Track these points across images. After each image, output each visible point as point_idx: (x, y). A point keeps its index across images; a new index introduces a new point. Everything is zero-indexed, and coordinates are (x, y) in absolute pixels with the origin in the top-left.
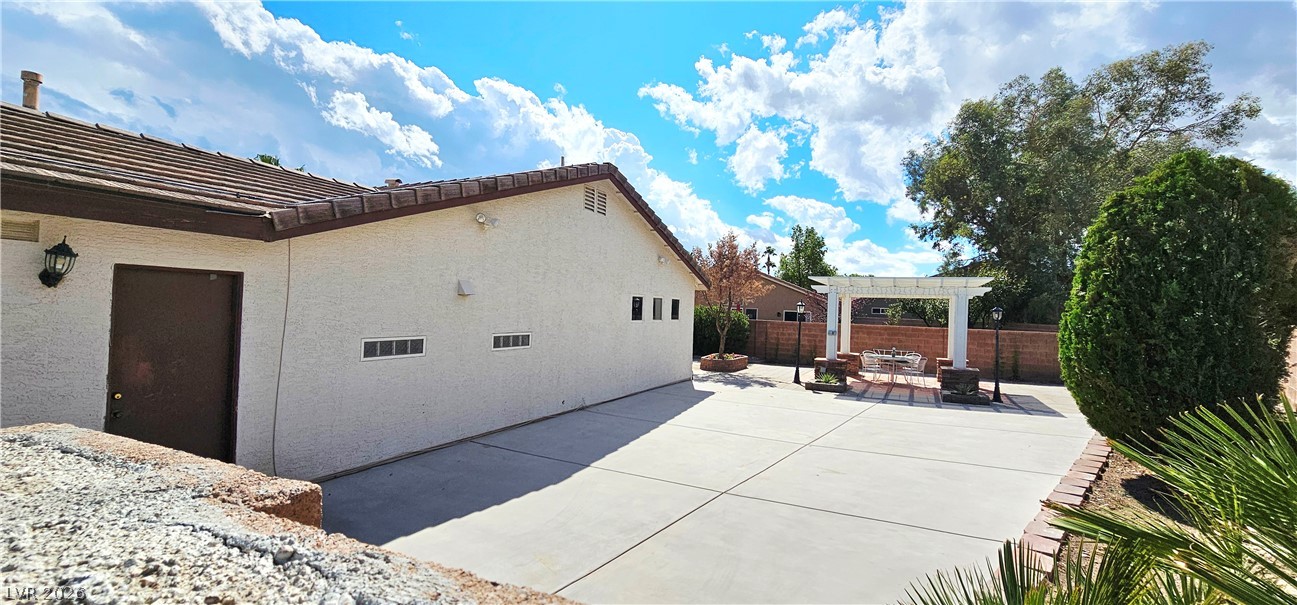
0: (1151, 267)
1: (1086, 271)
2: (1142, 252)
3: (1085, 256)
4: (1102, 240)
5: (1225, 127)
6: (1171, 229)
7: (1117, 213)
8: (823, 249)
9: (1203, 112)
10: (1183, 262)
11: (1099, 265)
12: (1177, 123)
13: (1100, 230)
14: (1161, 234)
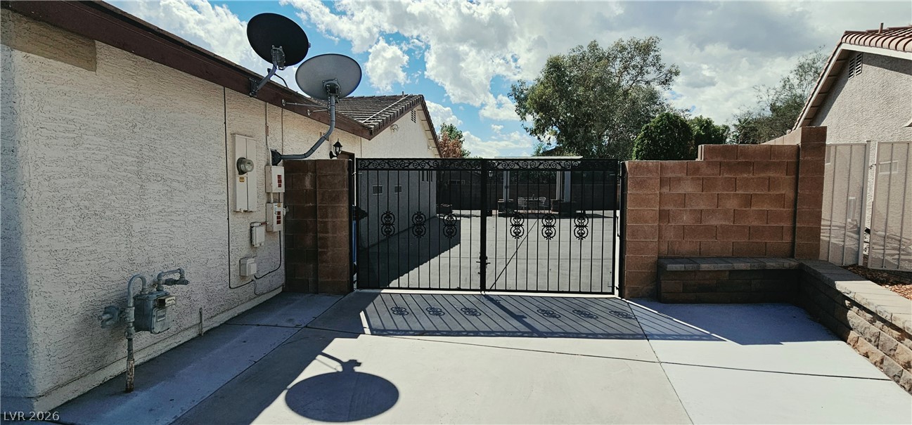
0: (656, 151)
1: (637, 152)
2: (654, 146)
3: (637, 147)
4: (642, 141)
5: (667, 80)
6: (662, 138)
7: (647, 132)
8: (461, 139)
9: (658, 72)
10: (665, 149)
11: (642, 150)
12: (648, 77)
13: (642, 138)
14: (659, 140)
